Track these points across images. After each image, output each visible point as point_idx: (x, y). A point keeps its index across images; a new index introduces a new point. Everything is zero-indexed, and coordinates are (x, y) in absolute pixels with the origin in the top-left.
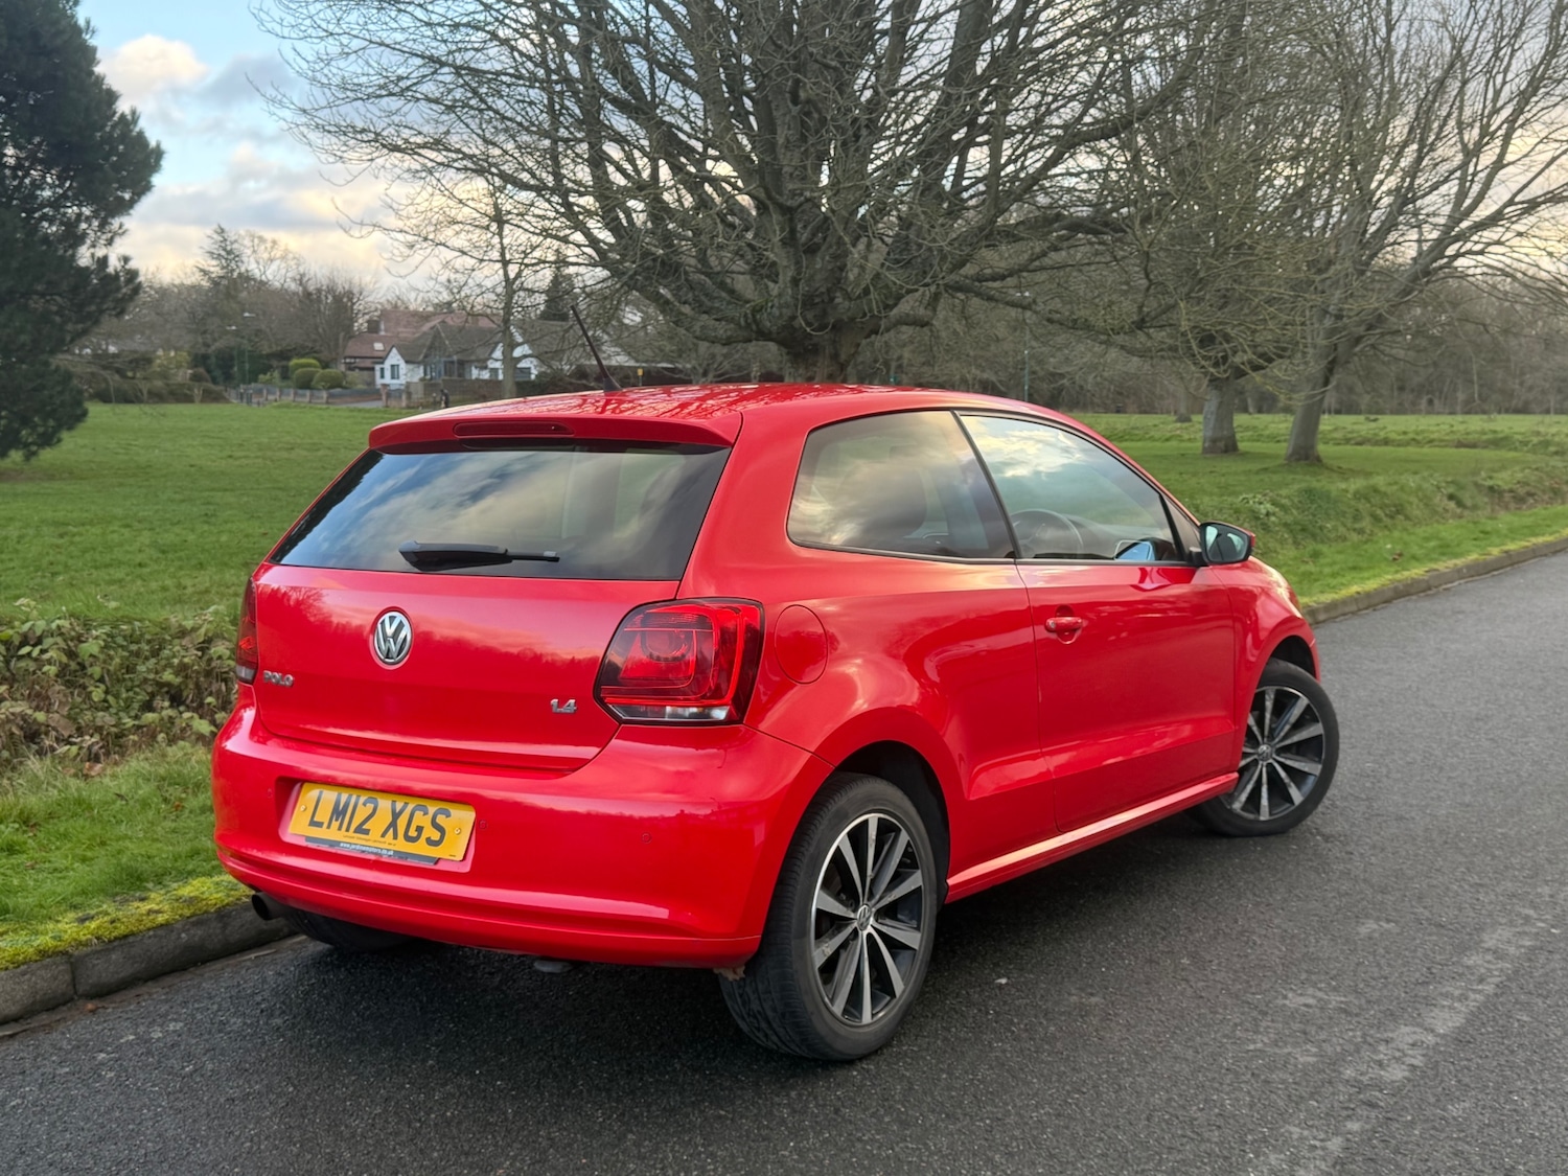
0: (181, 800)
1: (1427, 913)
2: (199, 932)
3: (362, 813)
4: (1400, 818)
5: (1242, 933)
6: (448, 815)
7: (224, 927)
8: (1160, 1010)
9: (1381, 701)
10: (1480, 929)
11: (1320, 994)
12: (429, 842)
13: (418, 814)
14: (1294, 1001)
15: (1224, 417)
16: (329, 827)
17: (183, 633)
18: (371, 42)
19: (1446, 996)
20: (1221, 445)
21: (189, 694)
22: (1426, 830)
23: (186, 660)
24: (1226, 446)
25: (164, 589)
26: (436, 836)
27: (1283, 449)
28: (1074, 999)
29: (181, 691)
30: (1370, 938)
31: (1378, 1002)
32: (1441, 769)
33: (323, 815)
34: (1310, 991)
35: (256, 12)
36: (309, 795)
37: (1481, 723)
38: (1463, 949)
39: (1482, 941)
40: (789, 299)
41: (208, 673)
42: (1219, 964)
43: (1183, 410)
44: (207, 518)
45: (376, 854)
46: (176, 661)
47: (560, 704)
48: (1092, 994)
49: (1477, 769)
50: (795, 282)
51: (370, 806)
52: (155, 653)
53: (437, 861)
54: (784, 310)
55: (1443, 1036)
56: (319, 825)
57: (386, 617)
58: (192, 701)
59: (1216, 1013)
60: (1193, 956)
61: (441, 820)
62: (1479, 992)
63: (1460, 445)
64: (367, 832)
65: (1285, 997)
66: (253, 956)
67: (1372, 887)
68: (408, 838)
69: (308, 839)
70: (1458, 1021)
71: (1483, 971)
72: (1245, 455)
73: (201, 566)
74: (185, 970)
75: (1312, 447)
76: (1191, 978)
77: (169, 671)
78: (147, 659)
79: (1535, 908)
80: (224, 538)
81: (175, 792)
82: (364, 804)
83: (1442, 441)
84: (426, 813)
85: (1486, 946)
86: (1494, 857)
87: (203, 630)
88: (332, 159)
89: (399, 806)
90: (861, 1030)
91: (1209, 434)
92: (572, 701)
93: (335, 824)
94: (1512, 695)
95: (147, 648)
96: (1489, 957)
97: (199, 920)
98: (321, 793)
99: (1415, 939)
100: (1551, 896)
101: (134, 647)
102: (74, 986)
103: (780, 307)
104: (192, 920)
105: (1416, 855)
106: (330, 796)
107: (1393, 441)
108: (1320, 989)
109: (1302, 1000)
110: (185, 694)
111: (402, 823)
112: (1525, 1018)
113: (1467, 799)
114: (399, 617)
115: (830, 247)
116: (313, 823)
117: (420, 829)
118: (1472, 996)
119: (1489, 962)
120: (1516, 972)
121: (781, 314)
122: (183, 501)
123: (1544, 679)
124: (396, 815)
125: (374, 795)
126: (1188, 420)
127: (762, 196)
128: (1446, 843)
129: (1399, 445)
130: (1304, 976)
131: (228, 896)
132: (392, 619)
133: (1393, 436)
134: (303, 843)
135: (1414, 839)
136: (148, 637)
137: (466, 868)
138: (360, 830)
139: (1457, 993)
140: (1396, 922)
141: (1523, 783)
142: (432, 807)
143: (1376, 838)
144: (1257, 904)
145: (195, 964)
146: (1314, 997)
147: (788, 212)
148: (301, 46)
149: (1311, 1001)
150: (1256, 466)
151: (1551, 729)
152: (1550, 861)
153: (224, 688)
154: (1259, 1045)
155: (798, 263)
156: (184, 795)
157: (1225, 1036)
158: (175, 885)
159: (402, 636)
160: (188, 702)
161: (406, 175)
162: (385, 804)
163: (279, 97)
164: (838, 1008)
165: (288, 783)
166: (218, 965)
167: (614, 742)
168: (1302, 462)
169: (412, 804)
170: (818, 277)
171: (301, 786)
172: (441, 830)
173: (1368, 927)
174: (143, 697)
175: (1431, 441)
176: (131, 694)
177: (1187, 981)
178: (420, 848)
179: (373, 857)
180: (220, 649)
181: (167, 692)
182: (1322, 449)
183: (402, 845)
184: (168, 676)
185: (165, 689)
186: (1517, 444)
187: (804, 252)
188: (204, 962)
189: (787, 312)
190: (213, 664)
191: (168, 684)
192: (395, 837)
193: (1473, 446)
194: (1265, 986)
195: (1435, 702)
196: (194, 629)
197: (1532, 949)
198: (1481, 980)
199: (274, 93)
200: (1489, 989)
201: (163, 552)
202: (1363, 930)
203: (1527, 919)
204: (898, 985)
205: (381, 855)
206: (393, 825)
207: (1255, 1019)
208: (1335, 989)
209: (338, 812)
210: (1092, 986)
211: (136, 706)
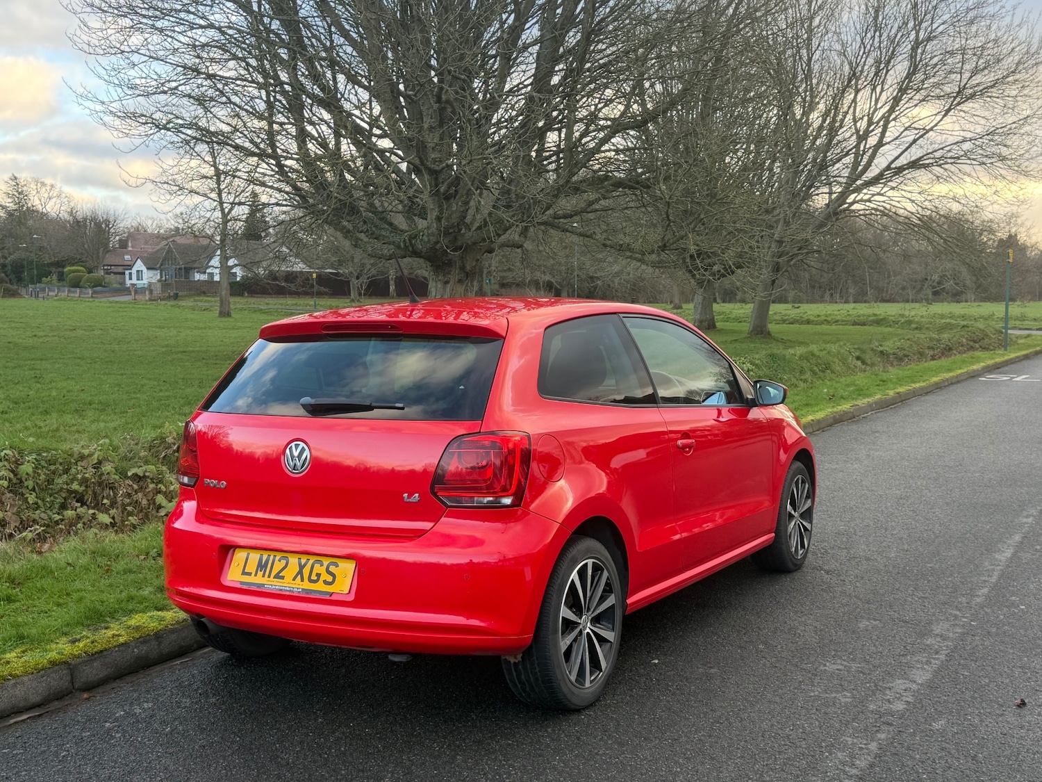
0: (109, 566)
1: (896, 615)
2: (145, 648)
3: (278, 566)
4: (868, 559)
5: (790, 629)
6: (337, 566)
7: (160, 644)
8: (754, 675)
9: (840, 488)
10: (930, 623)
11: (845, 663)
12: (325, 582)
13: (317, 566)
14: (830, 667)
15: (707, 306)
16: (256, 575)
17: (82, 457)
18: (151, 57)
19: (918, 661)
20: (706, 324)
21: (89, 498)
22: (885, 566)
23: (87, 475)
24: (709, 325)
25: (27, 428)
26: (330, 579)
27: (746, 327)
28: (700, 670)
29: (83, 496)
30: (867, 630)
31: (879, 666)
32: (886, 529)
33: (251, 567)
34: (839, 661)
35: (71, 36)
36: (240, 556)
37: (904, 501)
38: (922, 635)
39: (932, 630)
40: (435, 230)
41: (100, 484)
42: (782, 647)
43: (677, 301)
44: (37, 379)
45: (290, 591)
46: (80, 476)
47: (409, 497)
48: (711, 667)
49: (907, 529)
50: (439, 219)
51: (284, 562)
52: (66, 471)
53: (331, 594)
54: (431, 238)
55: (922, 685)
56: (249, 574)
57: (293, 444)
58: (91, 503)
59: (787, 675)
60: (765, 643)
61: (332, 569)
62: (937, 659)
63: (855, 324)
64: (283, 578)
65: (825, 665)
66: (178, 662)
67: (861, 600)
68: (310, 581)
69: (242, 583)
70: (928, 676)
71: (936, 647)
72: (721, 331)
73: (46, 412)
74: (137, 672)
75: (765, 326)
76: (767, 656)
77: (76, 483)
78: (60, 475)
79: (960, 610)
80: (54, 393)
81: (102, 561)
82: (279, 561)
83: (843, 321)
84: (322, 565)
85: (935, 633)
86: (929, 581)
87: (96, 456)
88: (120, 135)
89: (303, 561)
90: (585, 691)
91: (698, 317)
92: (417, 495)
93: (260, 573)
94: (919, 483)
95: (61, 468)
96: (938, 639)
97: (144, 640)
98: (248, 554)
99: (892, 630)
100: (968, 603)
101: (52, 468)
102: (73, 683)
103: (428, 235)
104: (140, 640)
105: (882, 581)
106: (255, 556)
107: (813, 321)
108: (844, 660)
109: (836, 667)
110: (86, 498)
111: (306, 571)
112: (966, 673)
113: (906, 547)
114: (302, 444)
115: (462, 196)
116: (244, 573)
117: (318, 575)
118: (933, 661)
119: (939, 642)
120: (956, 647)
121: (429, 240)
122: (15, 367)
123: (936, 473)
124: (302, 567)
125: (286, 555)
126: (680, 307)
127: (417, 162)
128: (899, 573)
129: (816, 324)
130: (833, 653)
131: (160, 624)
132: (297, 446)
133: (812, 318)
134: (239, 586)
135: (879, 572)
136: (60, 460)
137: (352, 598)
138: (277, 576)
139: (924, 660)
140: (880, 621)
141: (937, 537)
142: (326, 562)
143: (856, 571)
144: (796, 612)
145: (143, 668)
146: (842, 665)
147: (434, 173)
148: (102, 60)
149: (840, 667)
150: (730, 338)
151: (947, 504)
152: (963, 583)
153: (111, 493)
154: (816, 693)
155: (440, 207)
156: (109, 563)
157: (795, 688)
158: (125, 619)
159: (304, 457)
160: (88, 503)
161: (169, 146)
162: (294, 560)
163: (86, 93)
164: (573, 677)
165: (227, 549)
166: (158, 668)
167: (443, 519)
168: (759, 336)
169: (312, 559)
170: (454, 216)
171: (234, 551)
172: (334, 576)
173: (863, 624)
174: (60, 500)
175: (837, 321)
176: (52, 498)
177: (766, 658)
178: (320, 586)
179: (288, 593)
180: (107, 468)
181: (74, 497)
182: (772, 327)
183: (307, 585)
184: (75, 486)
185: (74, 495)
186: (891, 323)
187: (444, 199)
188: (148, 667)
189: (433, 239)
190: (104, 478)
191: (75, 492)
192: (302, 580)
193: (864, 324)
194: (812, 659)
195: (874, 488)
196: (90, 455)
197: (963, 634)
198: (937, 653)
199: (82, 90)
200: (943, 657)
201: (16, 403)
202: (861, 625)
203: (956, 617)
204: (603, 664)
205: (293, 592)
206: (300, 573)
207: (811, 679)
208: (853, 660)
209: (262, 566)
210: (710, 663)
211: (57, 506)
